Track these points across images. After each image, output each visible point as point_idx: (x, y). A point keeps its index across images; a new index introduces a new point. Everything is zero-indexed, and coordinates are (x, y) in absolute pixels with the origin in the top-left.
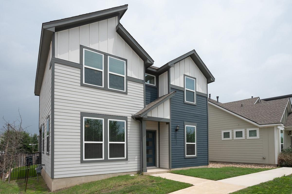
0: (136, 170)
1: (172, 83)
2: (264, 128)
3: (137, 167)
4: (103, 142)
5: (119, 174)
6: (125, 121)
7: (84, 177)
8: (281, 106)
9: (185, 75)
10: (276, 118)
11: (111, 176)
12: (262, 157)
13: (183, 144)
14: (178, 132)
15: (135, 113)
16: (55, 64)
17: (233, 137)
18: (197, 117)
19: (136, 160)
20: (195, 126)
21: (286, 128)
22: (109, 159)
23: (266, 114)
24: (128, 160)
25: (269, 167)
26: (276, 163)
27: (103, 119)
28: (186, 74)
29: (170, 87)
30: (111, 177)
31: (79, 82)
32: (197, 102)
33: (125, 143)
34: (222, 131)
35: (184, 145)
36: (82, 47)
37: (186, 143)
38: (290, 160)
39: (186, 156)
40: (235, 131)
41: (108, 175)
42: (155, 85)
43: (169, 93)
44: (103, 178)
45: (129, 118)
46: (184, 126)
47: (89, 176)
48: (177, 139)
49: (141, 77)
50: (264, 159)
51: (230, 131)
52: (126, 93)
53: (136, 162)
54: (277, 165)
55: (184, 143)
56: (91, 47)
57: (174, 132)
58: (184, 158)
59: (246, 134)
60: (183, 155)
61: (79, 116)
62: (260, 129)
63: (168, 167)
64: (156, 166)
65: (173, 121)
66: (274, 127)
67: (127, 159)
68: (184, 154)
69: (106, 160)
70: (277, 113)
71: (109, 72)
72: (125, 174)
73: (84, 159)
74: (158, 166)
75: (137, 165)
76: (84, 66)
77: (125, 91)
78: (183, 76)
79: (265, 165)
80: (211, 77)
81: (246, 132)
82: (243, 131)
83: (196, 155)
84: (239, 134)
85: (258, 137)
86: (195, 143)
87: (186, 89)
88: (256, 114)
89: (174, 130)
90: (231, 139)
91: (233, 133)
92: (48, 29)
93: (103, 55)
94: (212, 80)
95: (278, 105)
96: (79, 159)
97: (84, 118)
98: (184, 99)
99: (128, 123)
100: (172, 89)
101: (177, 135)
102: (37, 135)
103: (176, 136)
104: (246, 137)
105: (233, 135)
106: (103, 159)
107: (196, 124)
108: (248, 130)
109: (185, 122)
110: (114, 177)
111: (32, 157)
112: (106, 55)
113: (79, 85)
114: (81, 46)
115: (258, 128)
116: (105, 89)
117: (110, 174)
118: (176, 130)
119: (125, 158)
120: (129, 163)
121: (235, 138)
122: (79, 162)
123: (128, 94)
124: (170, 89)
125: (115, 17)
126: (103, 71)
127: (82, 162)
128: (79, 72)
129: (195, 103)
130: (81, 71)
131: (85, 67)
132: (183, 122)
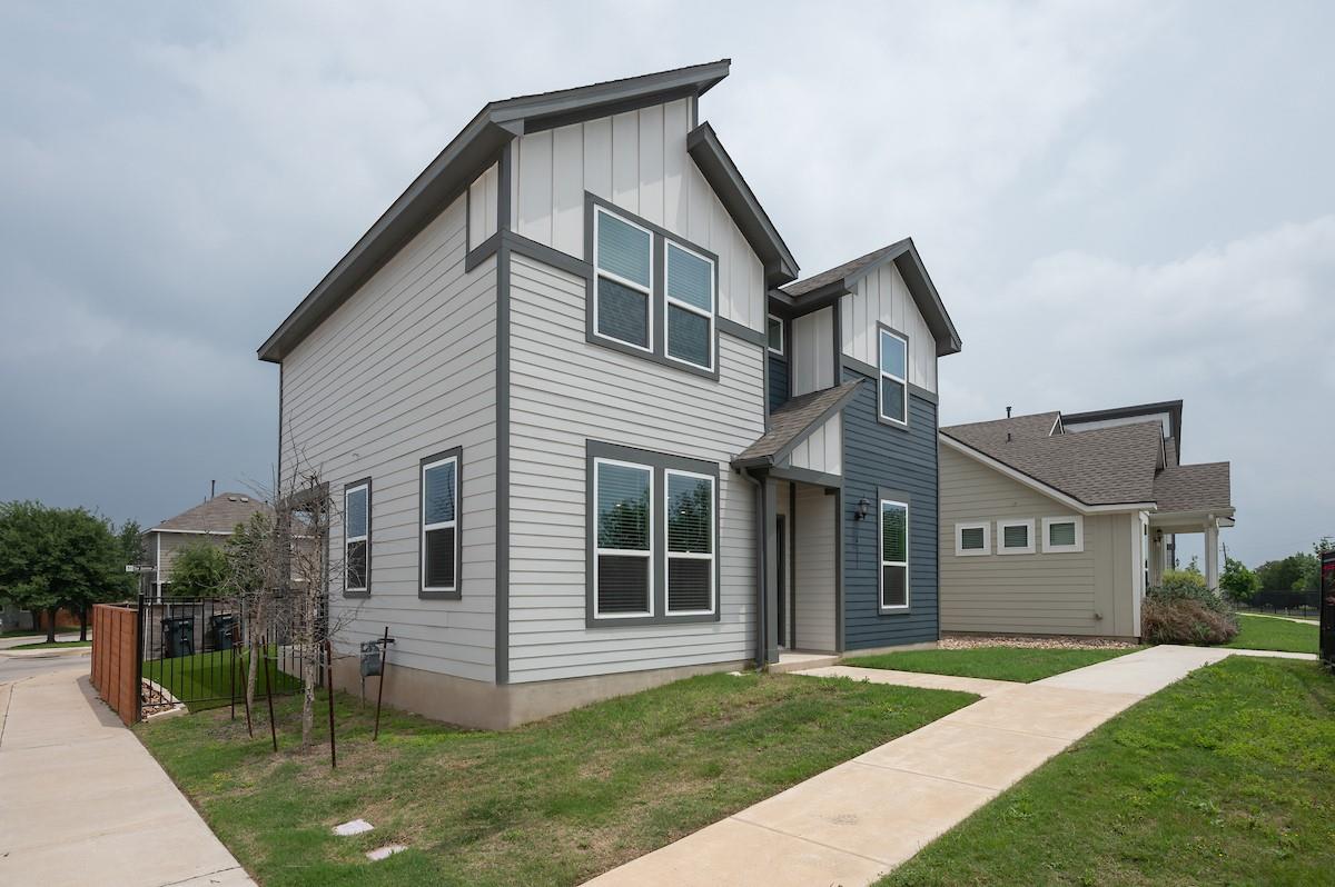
0: (742, 656)
1: (847, 350)
2: (1098, 517)
3: (743, 646)
4: (650, 554)
5: (697, 671)
6: (712, 478)
7: (595, 680)
8: (1143, 446)
9: (880, 325)
10: (1137, 486)
11: (673, 677)
12: (1091, 615)
13: (874, 566)
14: (861, 525)
15: (739, 451)
16: (513, 257)
17: (994, 546)
18: (909, 474)
19: (743, 619)
20: (906, 505)
21: (1155, 520)
22: (668, 613)
23: (1098, 470)
24: (719, 620)
25: (1114, 646)
26: (1137, 633)
27: (651, 469)
28: (882, 321)
29: (843, 362)
30: (673, 679)
31: (582, 326)
32: (910, 420)
33: (711, 556)
34: (957, 525)
35: (878, 570)
36: (590, 199)
37: (884, 563)
38: (1179, 621)
39: (884, 607)
40: (1001, 525)
41: (665, 672)
42: (781, 353)
43: (837, 384)
44: (650, 682)
45: (724, 467)
46: (877, 501)
47: (611, 677)
48: (860, 549)
49: (757, 323)
50: (1098, 618)
51: (986, 526)
52: (714, 378)
53: (743, 628)
54: (1137, 640)
55: (878, 563)
56: (618, 201)
57: (850, 524)
58: (875, 615)
59: (1039, 537)
60: (874, 605)
61: (582, 453)
62: (1087, 518)
63: (833, 647)
64: (784, 645)
65: (850, 484)
66: (1130, 514)
67: (717, 618)
68: (878, 601)
69: (660, 620)
70: (1136, 469)
71: (668, 298)
72: (712, 670)
73: (597, 616)
74: (788, 644)
75: (743, 637)
76: (597, 271)
77: (712, 370)
78: (874, 326)
79: (1103, 638)
80: (950, 335)
81: (1038, 529)
82: (1030, 524)
83: (907, 606)
84: (1016, 536)
85: (1079, 546)
86: (906, 564)
87: (882, 373)
88: (1064, 469)
89: (852, 516)
90: (989, 553)
91: (994, 531)
92: (503, 127)
93: (652, 235)
94: (953, 346)
95: (1130, 442)
96: (582, 613)
97: (597, 461)
98: (877, 408)
99: (723, 485)
100: (850, 372)
101: (861, 533)
102: (141, 530)
103: (856, 537)
104: (1039, 545)
105: (994, 539)
106: (652, 614)
107: (908, 495)
108: (1047, 522)
109: (880, 489)
110: (681, 681)
111: (193, 619)
112: (660, 234)
113: (582, 338)
114: (588, 195)
115: (1080, 518)
116: (656, 359)
117: (670, 671)
118: (857, 517)
119: (713, 612)
120: (724, 629)
121: (1002, 549)
122: (582, 625)
123: (722, 380)
124: (841, 368)
125: (684, 100)
126: (650, 291)
127: (591, 624)
128: (582, 292)
129: (905, 424)
130: (586, 288)
131: (599, 276)
132: (874, 488)
